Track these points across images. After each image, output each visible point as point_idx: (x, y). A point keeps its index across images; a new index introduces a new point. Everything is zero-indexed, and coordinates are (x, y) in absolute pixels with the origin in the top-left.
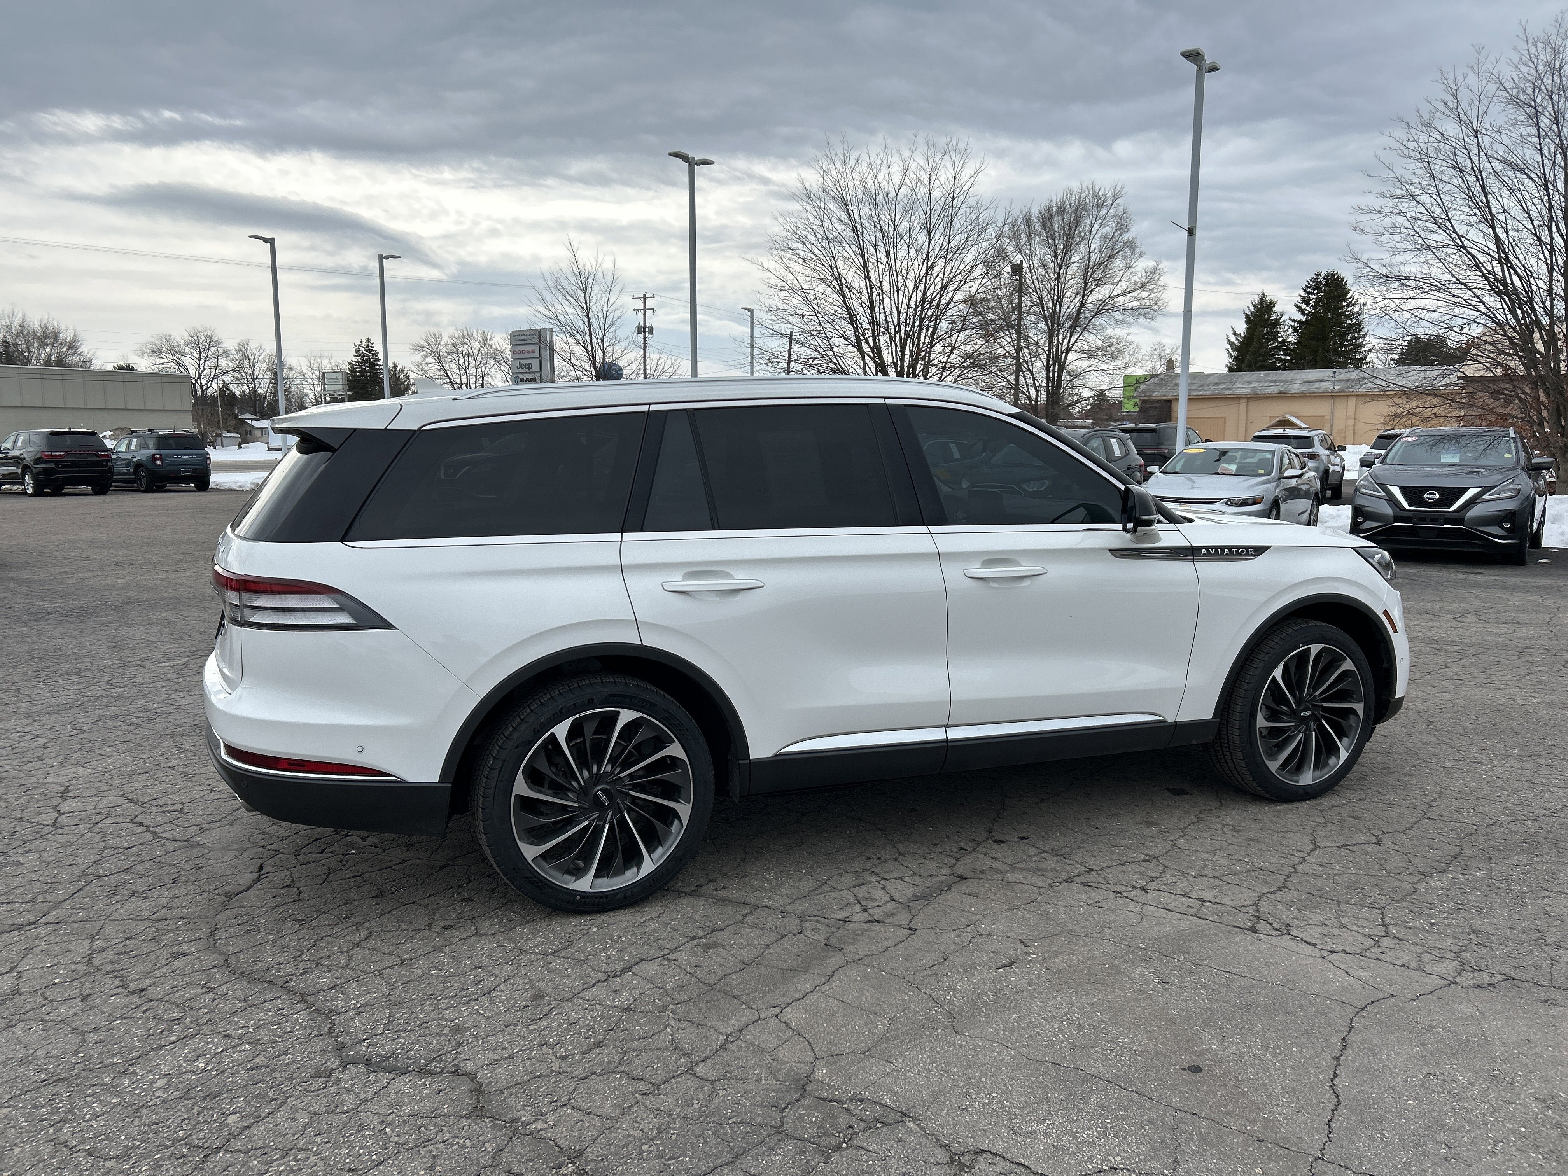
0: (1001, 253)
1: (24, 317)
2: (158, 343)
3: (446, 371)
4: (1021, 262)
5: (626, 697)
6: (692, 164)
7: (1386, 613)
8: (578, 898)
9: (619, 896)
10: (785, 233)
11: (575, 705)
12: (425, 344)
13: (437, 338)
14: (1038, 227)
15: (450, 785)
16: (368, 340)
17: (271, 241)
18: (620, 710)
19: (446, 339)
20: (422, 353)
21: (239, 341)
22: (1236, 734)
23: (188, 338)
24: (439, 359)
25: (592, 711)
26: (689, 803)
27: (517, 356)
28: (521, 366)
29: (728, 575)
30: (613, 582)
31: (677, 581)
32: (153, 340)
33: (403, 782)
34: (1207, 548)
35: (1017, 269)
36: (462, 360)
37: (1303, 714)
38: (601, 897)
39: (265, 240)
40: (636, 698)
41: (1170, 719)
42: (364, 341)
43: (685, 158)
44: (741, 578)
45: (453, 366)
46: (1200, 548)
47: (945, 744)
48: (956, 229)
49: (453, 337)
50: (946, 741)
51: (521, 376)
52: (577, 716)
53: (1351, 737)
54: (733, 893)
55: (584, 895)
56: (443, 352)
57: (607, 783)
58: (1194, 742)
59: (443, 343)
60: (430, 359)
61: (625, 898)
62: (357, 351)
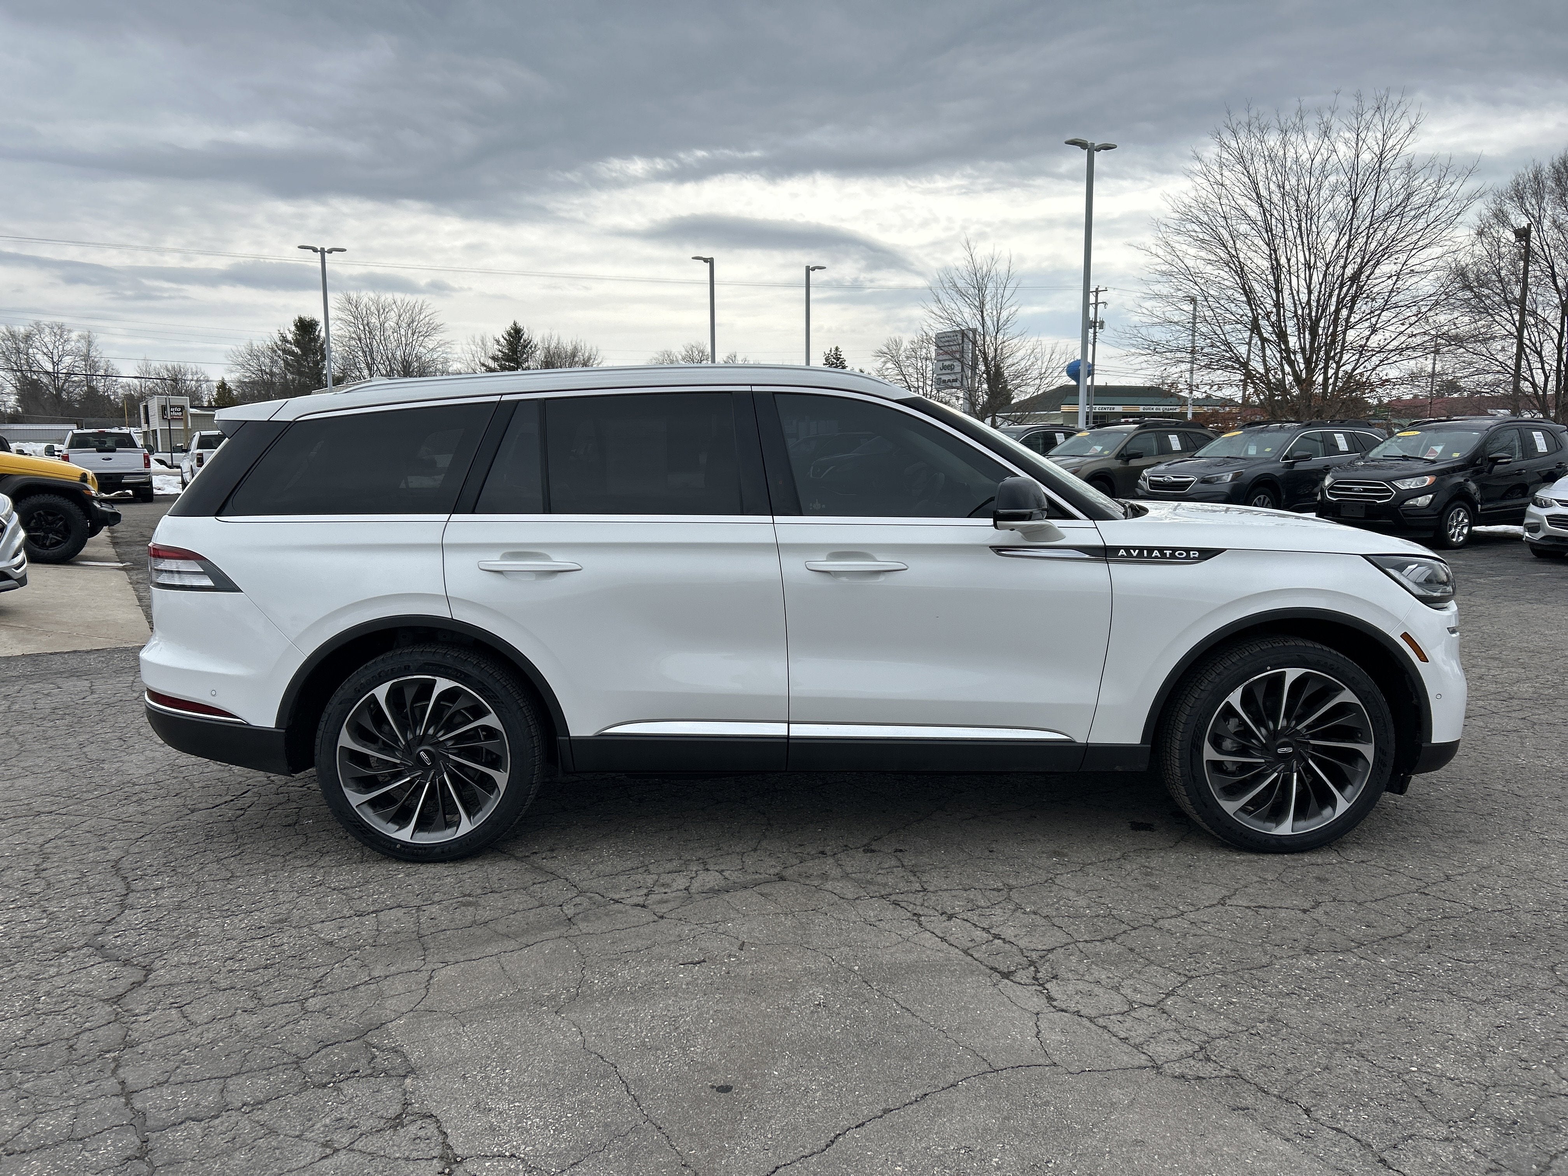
0: (1501, 217)
1: (559, 339)
2: (661, 358)
3: (904, 375)
4: (1529, 225)
5: (441, 666)
6: (1091, 150)
7: (1406, 636)
8: (398, 846)
9: (438, 850)
10: (1177, 215)
11: (392, 670)
12: (886, 350)
13: (897, 344)
14: (1550, 183)
15: (283, 731)
16: (837, 349)
17: (710, 261)
18: (437, 678)
19: (906, 344)
20: (883, 359)
21: (727, 354)
22: (1176, 766)
23: (684, 353)
24: (898, 364)
25: (409, 677)
26: (506, 772)
27: (941, 357)
28: (944, 367)
29: (546, 557)
30: (433, 560)
31: (495, 560)
32: (656, 356)
33: (248, 724)
34: (1127, 549)
35: (1523, 234)
36: (920, 364)
37: (1280, 751)
38: (420, 849)
39: (706, 260)
40: (450, 668)
41: (1080, 739)
42: (833, 349)
43: (1083, 145)
44: (559, 560)
45: (911, 370)
46: (1118, 548)
47: (786, 740)
48: (1383, 193)
49: (912, 342)
50: (788, 737)
51: (944, 378)
52: (396, 680)
53: (1356, 784)
54: (548, 864)
55: (405, 844)
56: (902, 358)
57: (431, 745)
58: (1118, 768)
59: (902, 348)
60: (890, 365)
61: (443, 852)
62: (827, 360)
